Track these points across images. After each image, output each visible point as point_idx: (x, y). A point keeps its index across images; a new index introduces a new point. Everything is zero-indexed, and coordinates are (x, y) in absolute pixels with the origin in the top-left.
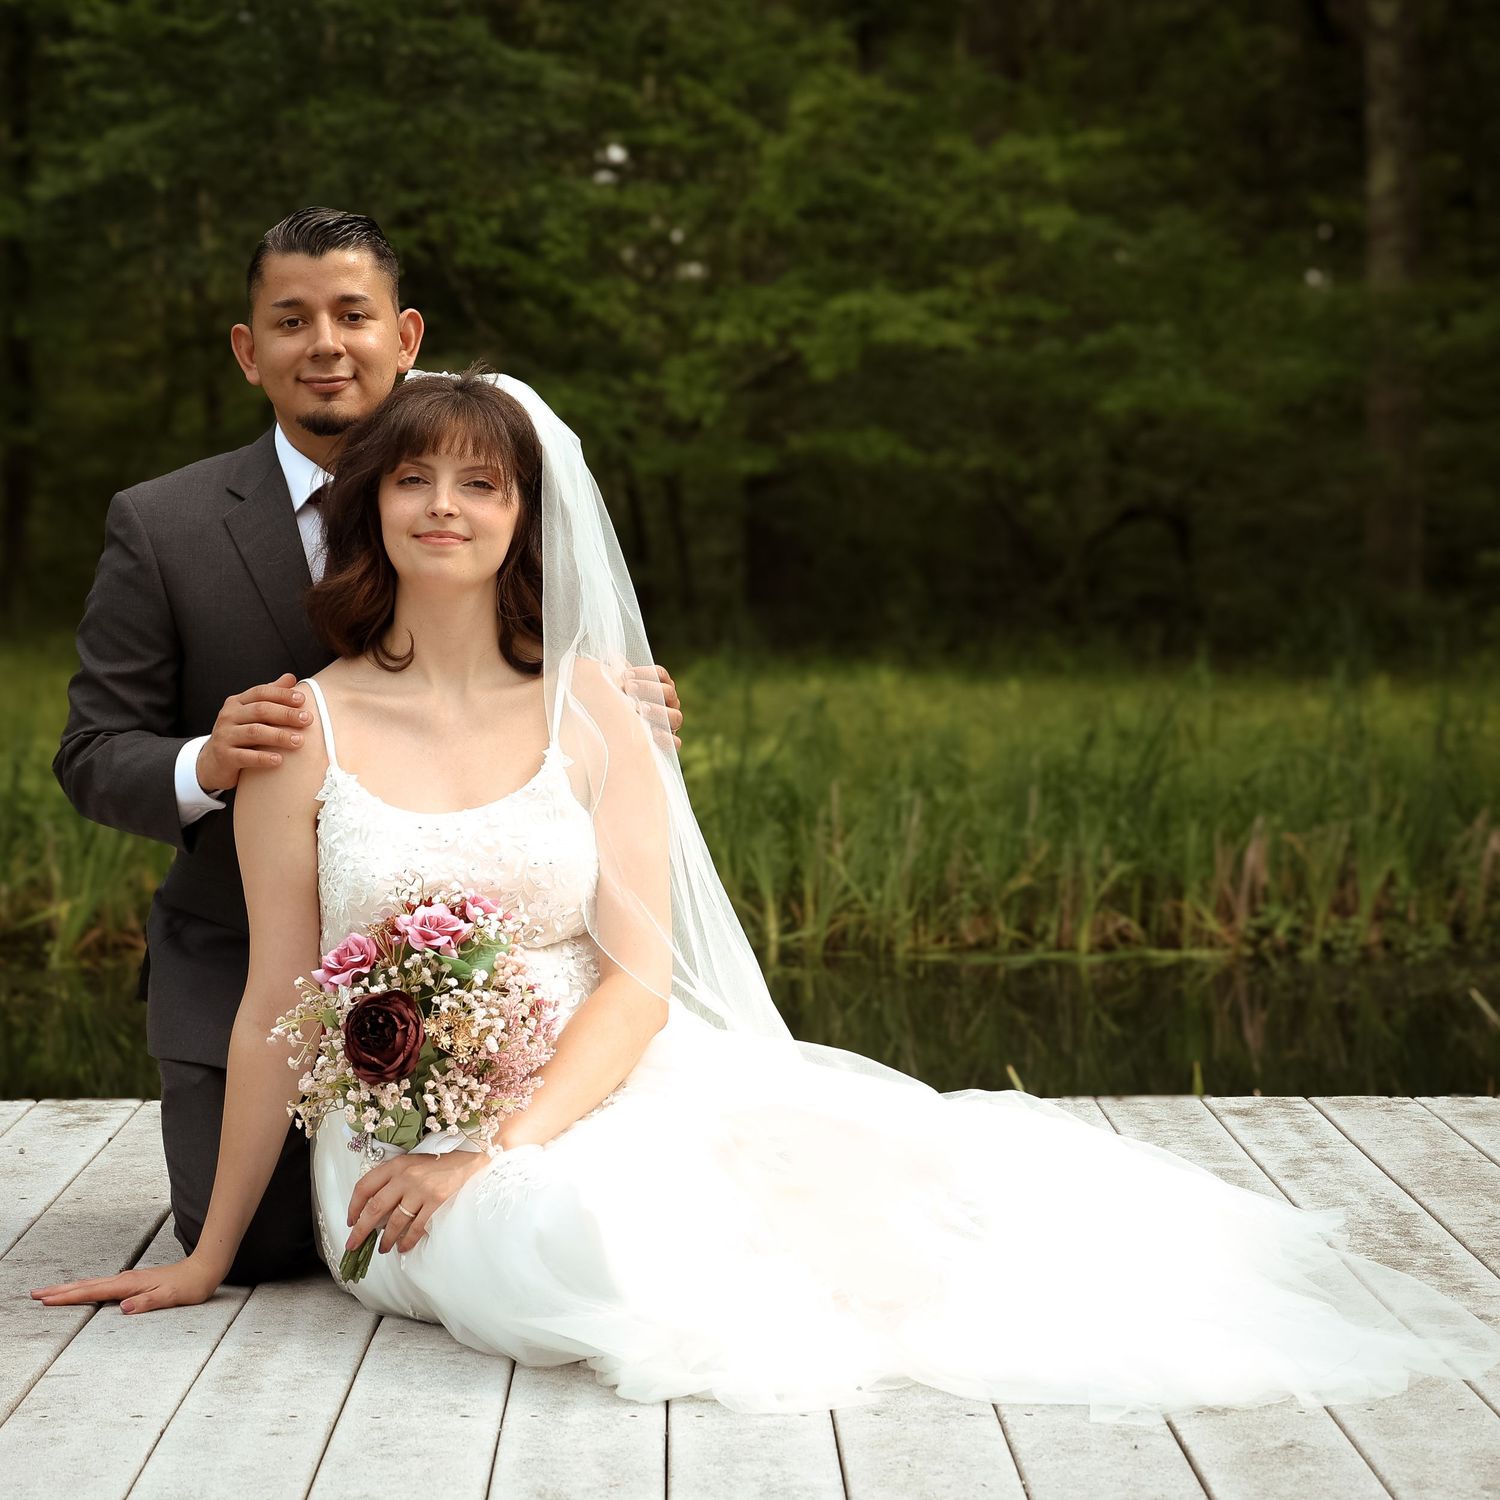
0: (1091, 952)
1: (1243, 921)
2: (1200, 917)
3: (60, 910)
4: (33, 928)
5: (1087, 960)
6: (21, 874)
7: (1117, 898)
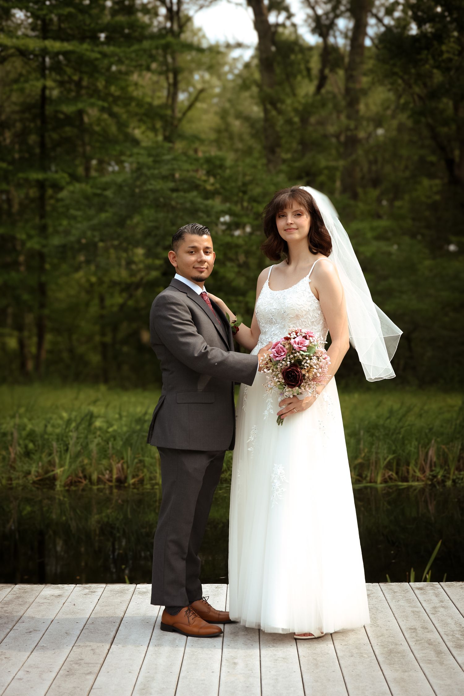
0: (381, 483)
1: (428, 473)
2: (415, 472)
3: (58, 471)
4: (49, 477)
5: (380, 486)
6: (45, 459)
7: (389, 466)
